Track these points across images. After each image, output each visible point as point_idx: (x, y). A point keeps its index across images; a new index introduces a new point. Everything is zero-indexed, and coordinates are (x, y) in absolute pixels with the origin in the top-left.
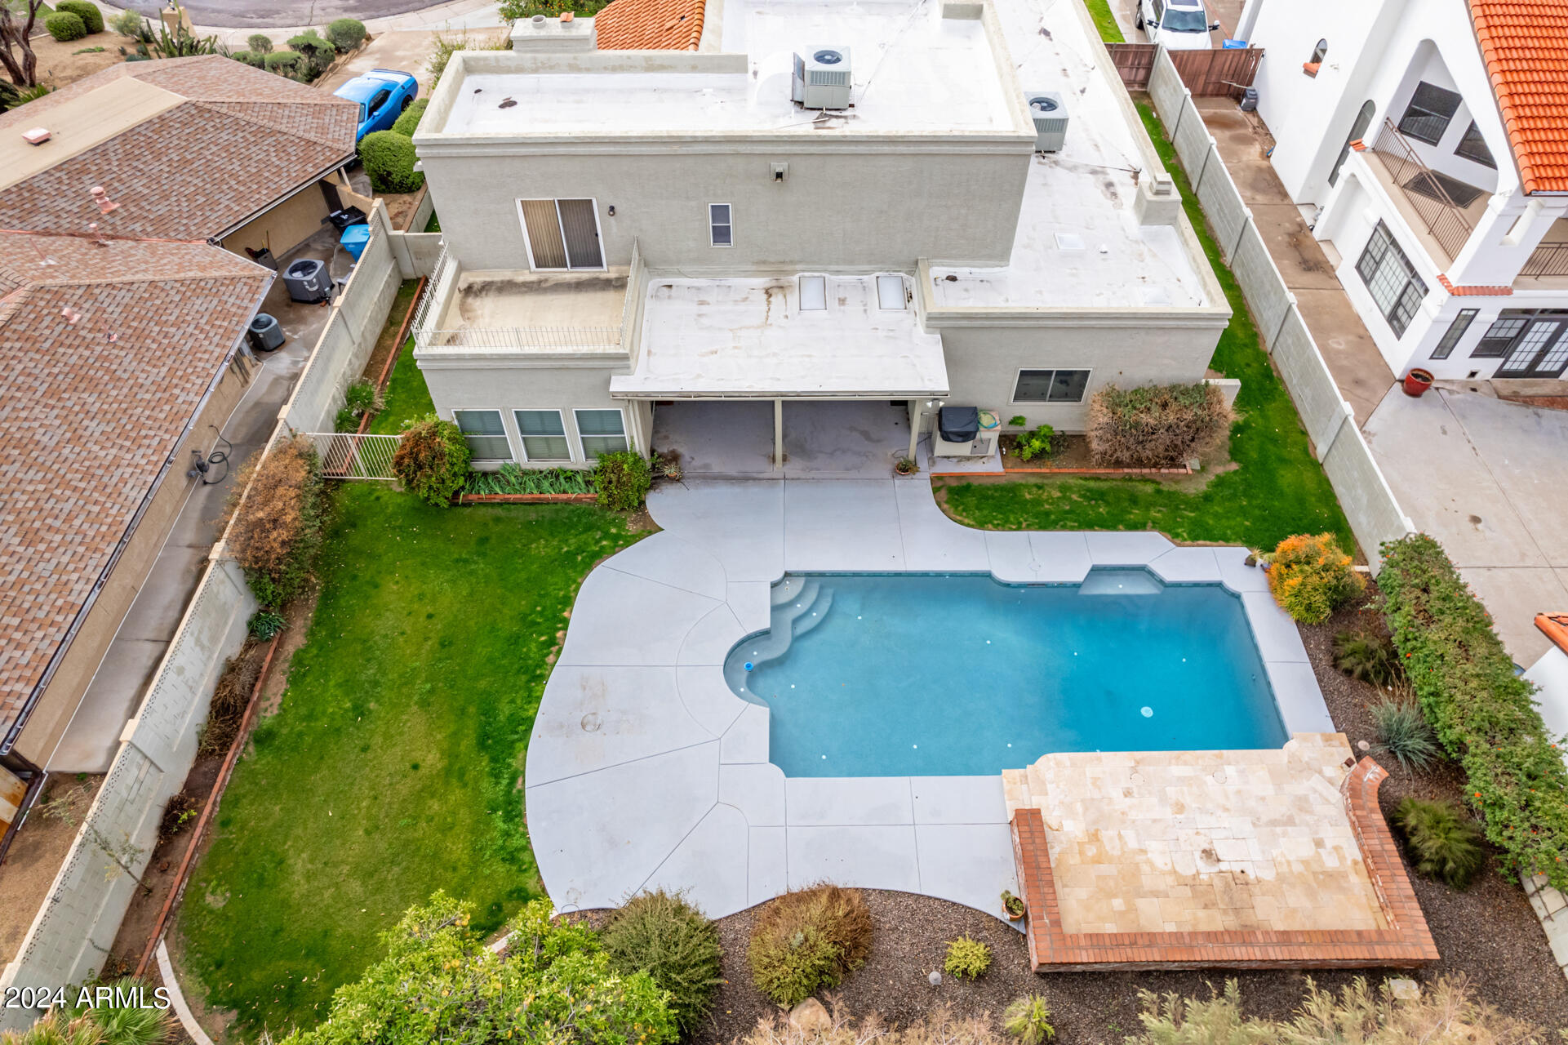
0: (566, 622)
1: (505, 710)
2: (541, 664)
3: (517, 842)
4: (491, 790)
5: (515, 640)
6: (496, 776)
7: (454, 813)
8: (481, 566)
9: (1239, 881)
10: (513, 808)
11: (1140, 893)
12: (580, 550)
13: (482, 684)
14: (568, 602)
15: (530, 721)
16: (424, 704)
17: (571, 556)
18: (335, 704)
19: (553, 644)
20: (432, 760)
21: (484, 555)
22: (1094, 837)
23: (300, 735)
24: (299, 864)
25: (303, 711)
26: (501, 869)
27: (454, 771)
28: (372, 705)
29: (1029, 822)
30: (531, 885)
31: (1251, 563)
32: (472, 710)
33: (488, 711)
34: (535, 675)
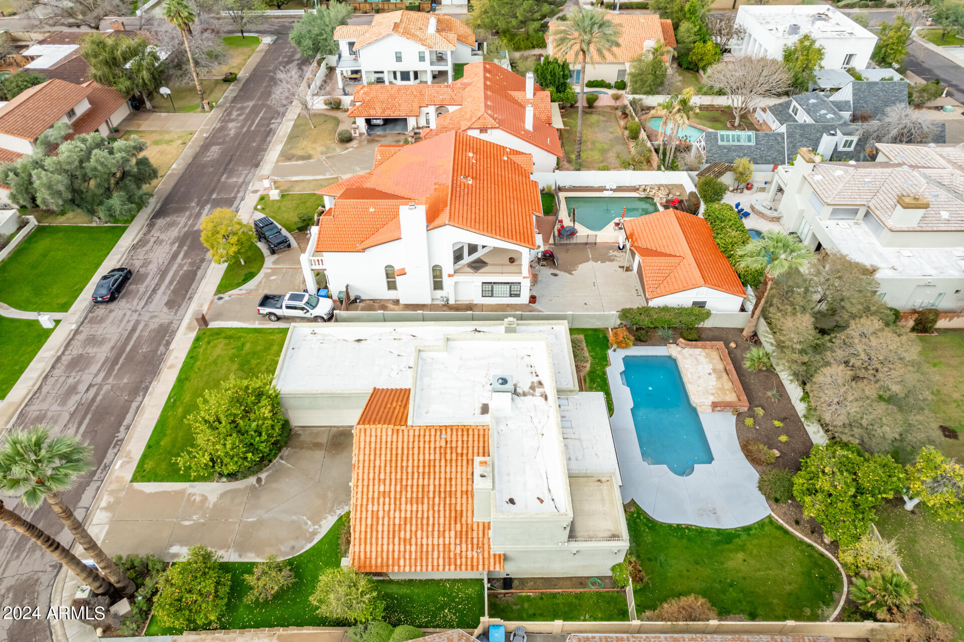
0: (678, 525)
1: (716, 538)
2: (697, 530)
3: (756, 525)
4: (744, 536)
5: (690, 539)
6: (739, 536)
7: (755, 546)
8: (662, 558)
9: (714, 370)
10: (747, 529)
11: (723, 388)
12: (646, 525)
13: (710, 546)
14: (670, 526)
15: (718, 530)
16: (722, 563)
17: (649, 528)
18: (733, 594)
19: (688, 527)
20: (741, 556)
21: (656, 559)
22: (712, 394)
23: (747, 602)
24: (788, 588)
25: (739, 605)
26: (766, 529)
27: (742, 548)
28: (729, 581)
29: (715, 405)
30: (767, 520)
31: (615, 351)
32: (719, 548)
33: (717, 543)
34: (701, 532)
